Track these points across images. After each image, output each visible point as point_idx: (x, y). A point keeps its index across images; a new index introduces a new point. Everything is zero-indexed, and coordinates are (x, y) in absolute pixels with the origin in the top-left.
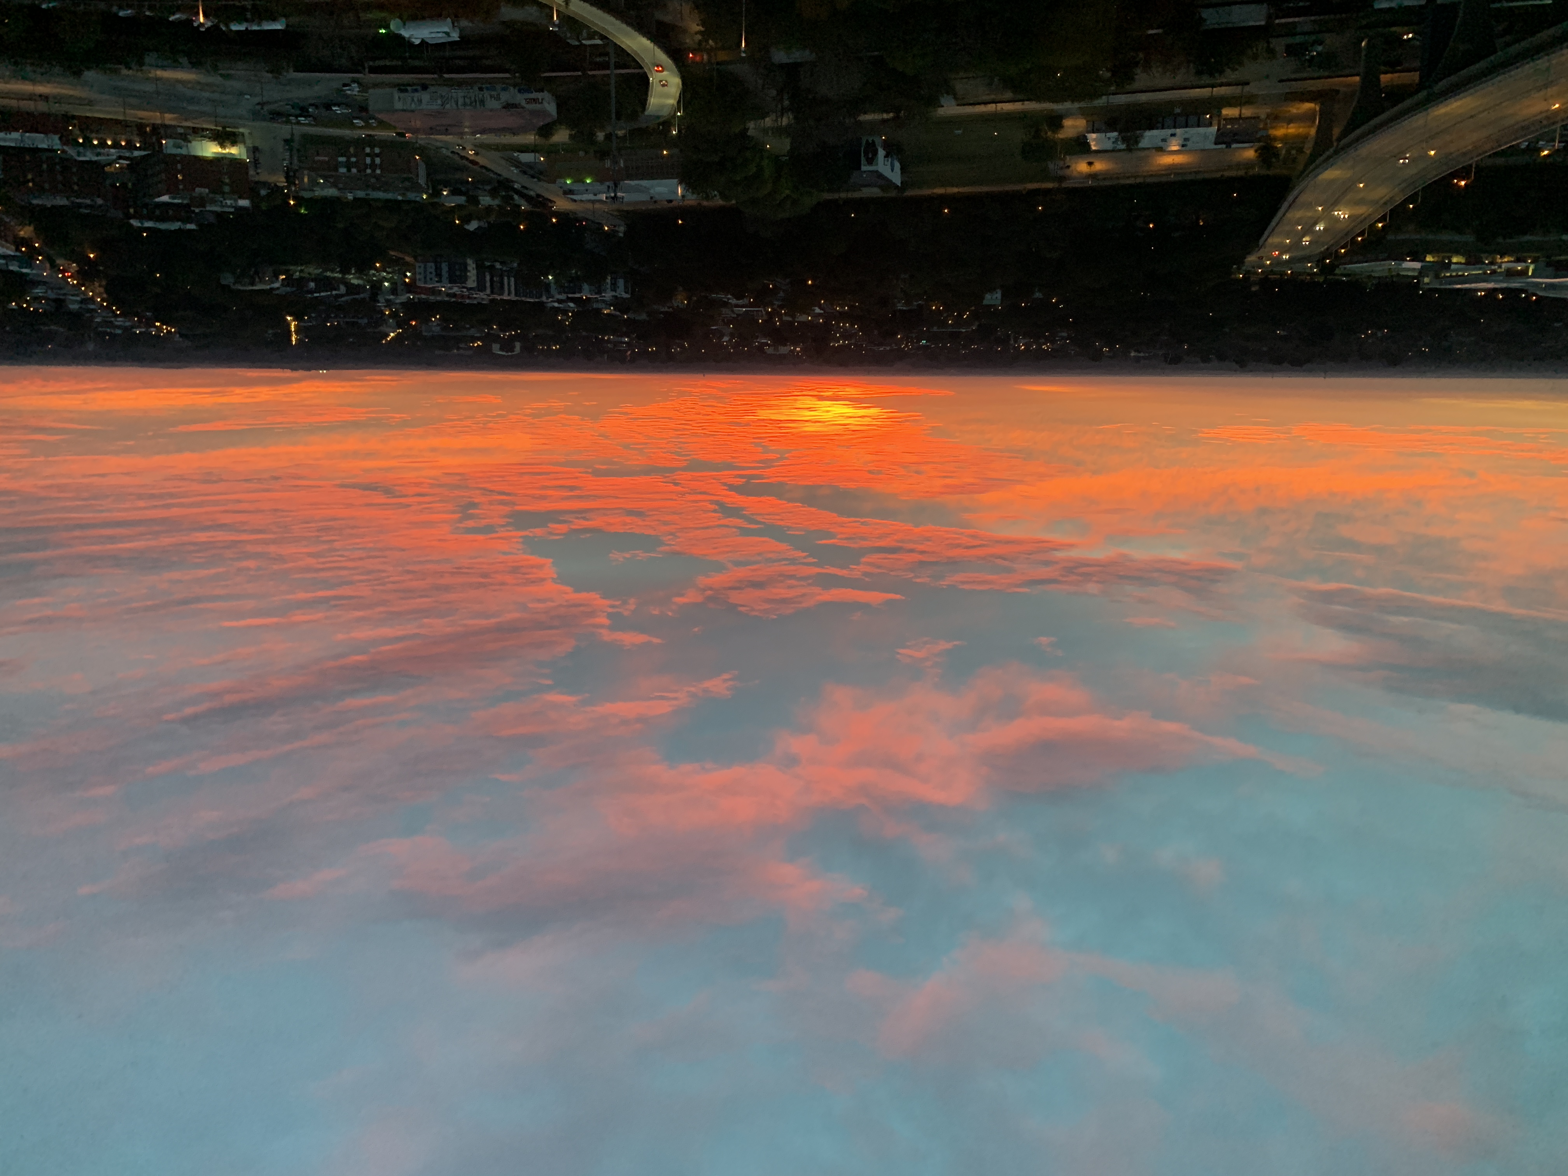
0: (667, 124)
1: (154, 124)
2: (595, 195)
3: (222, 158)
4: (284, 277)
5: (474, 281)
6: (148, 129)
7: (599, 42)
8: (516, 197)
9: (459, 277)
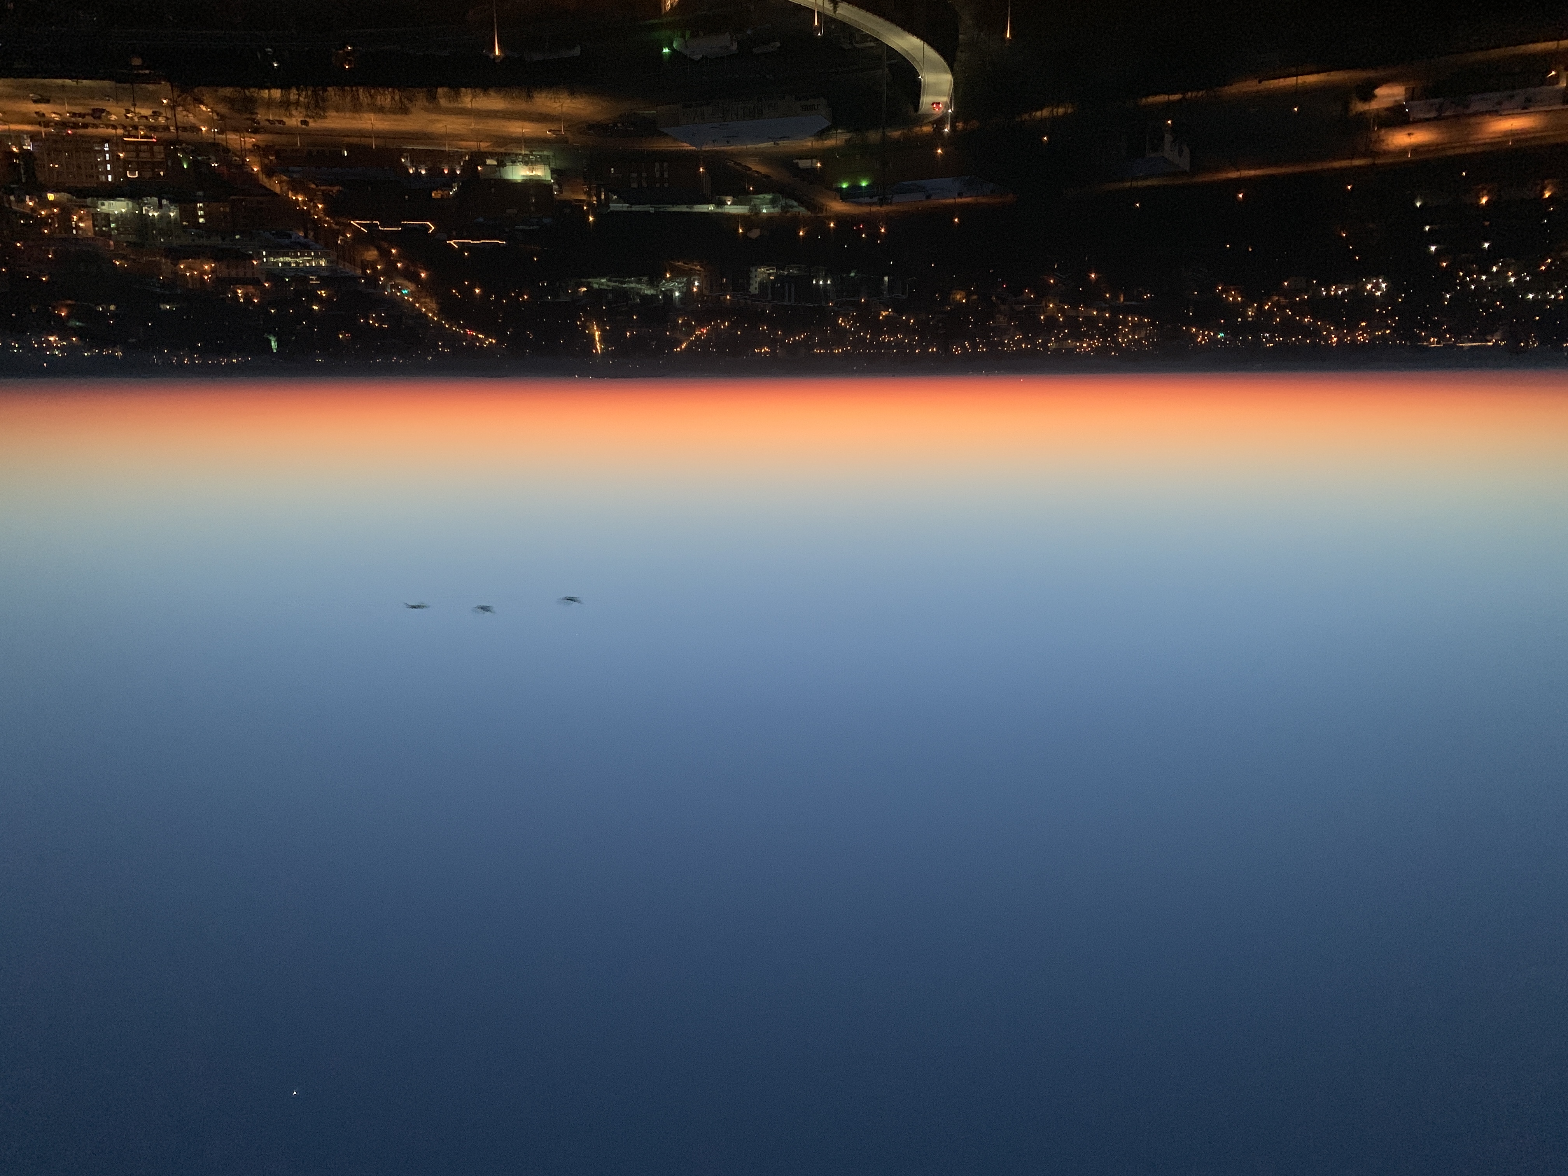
0: (939, 122)
1: (472, 153)
2: (871, 197)
3: (530, 179)
4: (585, 289)
5: (756, 289)
6: (467, 158)
7: (872, 44)
8: (795, 204)
9: (740, 283)
